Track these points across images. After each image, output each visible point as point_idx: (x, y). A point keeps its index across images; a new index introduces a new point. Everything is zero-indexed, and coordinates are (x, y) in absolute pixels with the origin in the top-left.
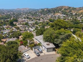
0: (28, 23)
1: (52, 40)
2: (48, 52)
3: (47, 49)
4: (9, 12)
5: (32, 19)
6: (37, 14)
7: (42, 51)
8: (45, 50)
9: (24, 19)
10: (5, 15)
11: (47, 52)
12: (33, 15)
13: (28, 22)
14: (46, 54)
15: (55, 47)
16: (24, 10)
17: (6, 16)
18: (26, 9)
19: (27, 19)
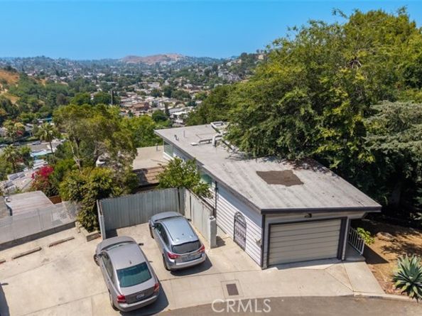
0: (168, 115)
1: (329, 124)
2: (283, 265)
3: (272, 220)
4: (86, 70)
5: (193, 97)
6: (220, 75)
7: (197, 244)
8: (240, 239)
9: (150, 98)
10: (65, 80)
11: (266, 263)
12: (200, 82)
13: (167, 110)
14: (247, 292)
15: (369, 203)
16: (158, 64)
17: (71, 86)
18: (169, 60)
19: (165, 99)
